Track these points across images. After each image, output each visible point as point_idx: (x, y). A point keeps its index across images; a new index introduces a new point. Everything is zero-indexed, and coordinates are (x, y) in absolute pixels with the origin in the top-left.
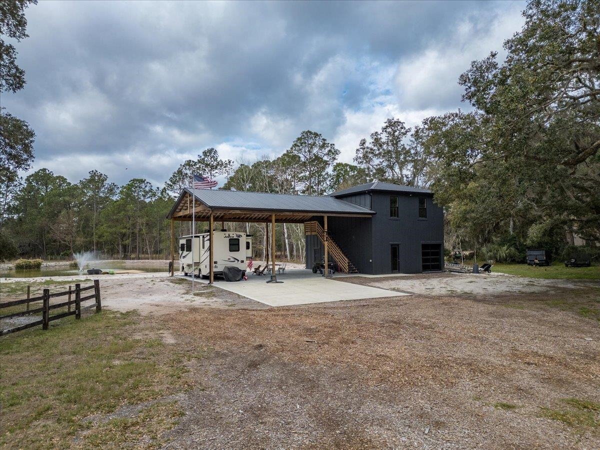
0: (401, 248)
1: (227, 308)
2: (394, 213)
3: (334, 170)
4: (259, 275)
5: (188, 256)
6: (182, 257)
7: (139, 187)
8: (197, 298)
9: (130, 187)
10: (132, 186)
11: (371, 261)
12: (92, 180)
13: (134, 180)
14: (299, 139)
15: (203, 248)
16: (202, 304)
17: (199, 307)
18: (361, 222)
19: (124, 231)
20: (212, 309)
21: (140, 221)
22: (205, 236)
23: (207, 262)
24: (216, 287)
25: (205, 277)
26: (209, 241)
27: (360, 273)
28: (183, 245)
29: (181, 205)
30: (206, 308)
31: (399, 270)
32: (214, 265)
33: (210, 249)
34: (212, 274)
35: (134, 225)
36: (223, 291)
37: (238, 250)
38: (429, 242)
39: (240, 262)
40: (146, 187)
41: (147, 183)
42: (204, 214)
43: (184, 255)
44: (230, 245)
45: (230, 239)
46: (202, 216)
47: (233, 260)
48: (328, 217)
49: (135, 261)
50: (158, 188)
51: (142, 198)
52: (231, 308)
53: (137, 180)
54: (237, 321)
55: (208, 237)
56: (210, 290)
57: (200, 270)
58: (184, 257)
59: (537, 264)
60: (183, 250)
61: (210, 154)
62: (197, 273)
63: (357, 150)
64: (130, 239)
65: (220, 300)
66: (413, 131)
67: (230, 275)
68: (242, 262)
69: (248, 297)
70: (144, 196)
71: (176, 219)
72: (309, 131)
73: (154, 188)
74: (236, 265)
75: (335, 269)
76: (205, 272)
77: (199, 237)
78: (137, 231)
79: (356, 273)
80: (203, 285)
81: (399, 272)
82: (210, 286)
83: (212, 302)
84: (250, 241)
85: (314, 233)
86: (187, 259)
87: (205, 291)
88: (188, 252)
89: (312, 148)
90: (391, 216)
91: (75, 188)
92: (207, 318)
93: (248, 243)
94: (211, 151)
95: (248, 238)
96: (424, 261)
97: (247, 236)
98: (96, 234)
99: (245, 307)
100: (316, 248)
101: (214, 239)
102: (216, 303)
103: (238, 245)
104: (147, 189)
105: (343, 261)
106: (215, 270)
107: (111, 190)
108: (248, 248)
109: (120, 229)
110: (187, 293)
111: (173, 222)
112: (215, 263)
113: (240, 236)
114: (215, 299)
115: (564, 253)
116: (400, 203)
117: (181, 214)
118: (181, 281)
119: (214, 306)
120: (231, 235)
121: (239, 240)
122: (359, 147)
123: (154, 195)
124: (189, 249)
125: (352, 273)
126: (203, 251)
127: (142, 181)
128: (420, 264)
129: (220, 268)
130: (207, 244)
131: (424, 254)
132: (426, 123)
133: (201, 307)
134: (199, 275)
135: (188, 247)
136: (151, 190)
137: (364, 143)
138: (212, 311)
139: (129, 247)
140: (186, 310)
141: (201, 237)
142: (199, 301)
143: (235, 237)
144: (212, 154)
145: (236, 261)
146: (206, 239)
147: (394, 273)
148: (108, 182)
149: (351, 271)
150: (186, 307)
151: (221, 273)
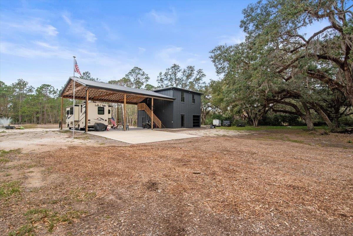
0: (185, 116)
1: (99, 146)
2: (183, 99)
3: (145, 87)
4: (114, 129)
5: (71, 117)
6: (67, 118)
7: (47, 89)
8: (75, 140)
9: (42, 88)
10: (43, 88)
11: (172, 122)
12: (19, 84)
13: (44, 85)
14: (132, 70)
15: (81, 112)
16: (80, 143)
17: (77, 145)
18: (168, 103)
19: (37, 110)
20: (88, 146)
21: (46, 105)
22: (83, 105)
23: (84, 120)
24: (89, 134)
25: (82, 129)
26: (85, 108)
27: (167, 128)
28: (68, 111)
29: (68, 88)
30: (83, 146)
31: (184, 126)
32: (88, 122)
33: (86, 112)
34: (87, 127)
35: (43, 107)
36: (94, 136)
37: (104, 114)
38: (195, 114)
39: (104, 120)
40: (51, 88)
41: (52, 87)
42: (82, 96)
43: (68, 117)
44: (98, 110)
45: (98, 107)
46: (81, 97)
47: (100, 119)
48: (154, 99)
49: (43, 125)
50: (57, 89)
51: (48, 94)
52: (102, 146)
53: (46, 85)
54: (110, 155)
55: (85, 105)
56: (86, 136)
57: (79, 125)
58: (69, 118)
59: (227, 126)
60: (68, 114)
61: (87, 74)
62: (77, 127)
63: (158, 76)
64: (41, 114)
65: (92, 141)
66: (182, 71)
67: (98, 128)
68: (106, 120)
69: (113, 139)
70: (50, 93)
71: (64, 97)
72: (137, 67)
73: (55, 89)
74: (102, 122)
75: (155, 127)
76: (82, 126)
77: (78, 106)
78: (45, 110)
79: (164, 128)
80: (81, 133)
81: (184, 128)
82: (85, 133)
83: (88, 142)
84: (110, 109)
85: (143, 109)
86: (70, 119)
87: (82, 136)
88: (71, 115)
89: (138, 75)
90: (182, 101)
91: (9, 88)
92: (83, 154)
93: (109, 111)
94: (87, 73)
95: (109, 107)
96: (194, 123)
97: (109, 106)
98: (21, 111)
99: (113, 145)
100: (143, 117)
101: (88, 107)
102: (90, 143)
103: (104, 111)
104: (52, 90)
105: (159, 123)
106: (89, 125)
107: (30, 90)
108: (109, 113)
109: (35, 109)
110: (69, 137)
111: (62, 99)
112: (89, 120)
113: (104, 106)
114: (89, 140)
115: (234, 122)
116: (185, 95)
117: (67, 93)
118: (66, 132)
119: (89, 144)
120: (99, 105)
121: (104, 108)
122: (159, 75)
123: (55, 93)
124: (72, 113)
125: (163, 128)
126: (81, 114)
127: (49, 86)
128: (192, 124)
129: (92, 123)
130: (84, 110)
131: (194, 120)
132: (188, 68)
133: (79, 145)
134: (78, 128)
135: (71, 112)
136: (54, 90)
137: (161, 74)
138: (88, 148)
139: (40, 118)
140: (66, 148)
141: (80, 106)
142: (77, 142)
143: (102, 106)
144: (88, 75)
145: (102, 120)
146: (83, 107)
147: (182, 128)
148: (28, 86)
149: (162, 127)
150: (66, 146)
151: (92, 127)
